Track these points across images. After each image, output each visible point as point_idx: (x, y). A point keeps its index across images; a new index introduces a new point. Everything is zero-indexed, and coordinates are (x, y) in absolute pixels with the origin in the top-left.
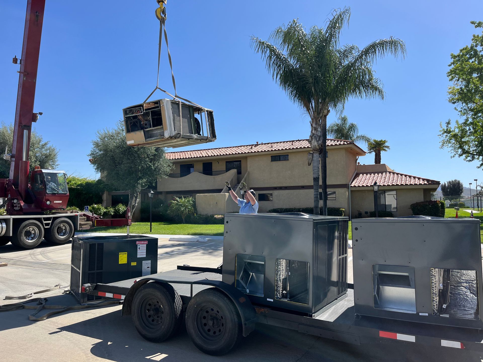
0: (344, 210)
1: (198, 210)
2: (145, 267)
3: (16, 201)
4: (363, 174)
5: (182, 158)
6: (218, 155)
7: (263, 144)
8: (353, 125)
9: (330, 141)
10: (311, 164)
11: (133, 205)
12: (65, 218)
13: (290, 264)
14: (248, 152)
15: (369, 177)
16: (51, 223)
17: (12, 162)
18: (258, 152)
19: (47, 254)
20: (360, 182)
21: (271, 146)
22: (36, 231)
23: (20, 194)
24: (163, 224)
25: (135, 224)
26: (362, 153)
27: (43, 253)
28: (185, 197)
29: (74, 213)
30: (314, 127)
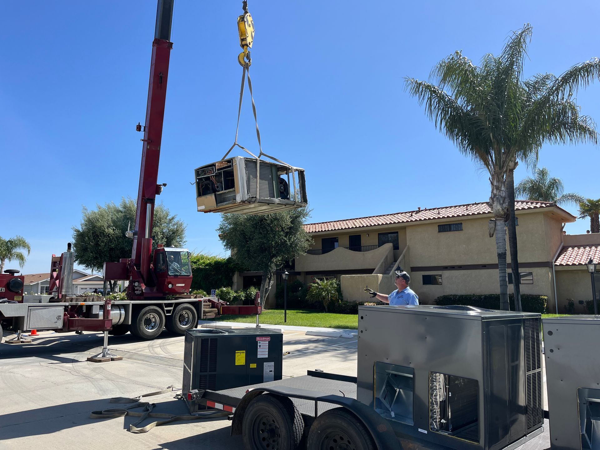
0: (546, 298)
1: (343, 295)
2: (267, 370)
3: (137, 284)
4: (573, 247)
5: (323, 230)
6: (367, 226)
7: (427, 210)
8: (555, 180)
9: (520, 203)
10: (493, 235)
11: (266, 289)
12: (188, 304)
13: (450, 380)
14: (407, 221)
15: (583, 252)
16: (172, 310)
17: (134, 240)
18: (420, 220)
19: (167, 346)
20: (569, 259)
21: (438, 213)
22: (156, 319)
23: (142, 276)
24: (301, 313)
25: (268, 312)
26: (570, 218)
27: (162, 345)
28: (327, 279)
29: (198, 298)
30: (496, 186)
